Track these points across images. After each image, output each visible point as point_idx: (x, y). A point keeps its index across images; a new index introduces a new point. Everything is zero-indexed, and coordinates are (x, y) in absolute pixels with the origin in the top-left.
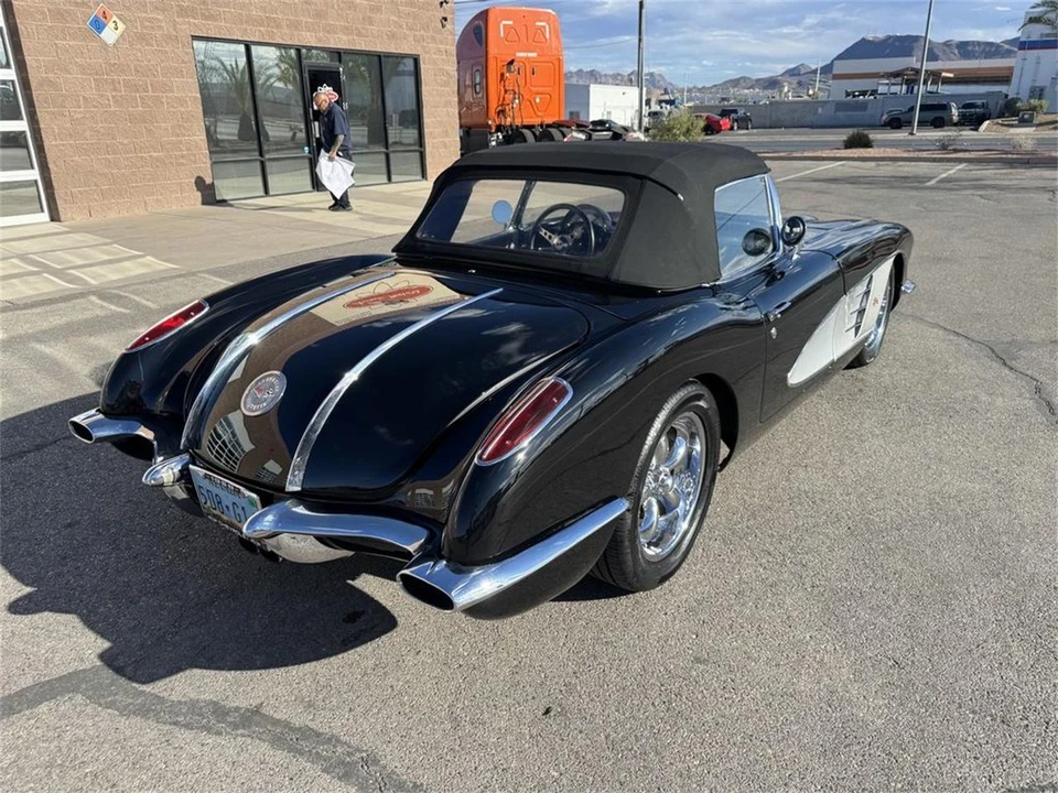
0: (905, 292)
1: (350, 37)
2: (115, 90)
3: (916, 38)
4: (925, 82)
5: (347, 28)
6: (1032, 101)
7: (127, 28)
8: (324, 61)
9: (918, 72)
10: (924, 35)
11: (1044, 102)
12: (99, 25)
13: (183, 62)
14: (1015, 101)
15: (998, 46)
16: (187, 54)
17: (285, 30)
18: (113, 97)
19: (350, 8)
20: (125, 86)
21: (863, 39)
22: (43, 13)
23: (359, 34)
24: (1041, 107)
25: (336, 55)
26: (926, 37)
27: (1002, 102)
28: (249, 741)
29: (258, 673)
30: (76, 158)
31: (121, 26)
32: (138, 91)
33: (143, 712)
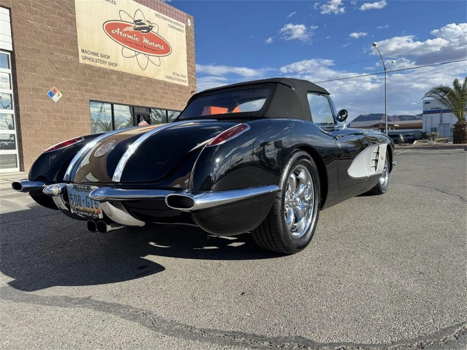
0: (394, 164)
1: (155, 103)
2: (55, 119)
3: (382, 115)
4: (388, 129)
5: (153, 100)
6: (432, 133)
7: (63, 96)
8: (143, 111)
9: (384, 125)
10: (385, 113)
11: (437, 133)
12: (52, 94)
13: (85, 109)
14: (425, 133)
15: (414, 116)
16: (87, 106)
17: (128, 99)
18: (54, 122)
19: (155, 92)
20: (60, 118)
21: (361, 115)
22: (29, 89)
23: (158, 102)
24: (437, 135)
25: (148, 110)
26: (386, 114)
27: (420, 134)
28: (82, 308)
29: (91, 286)
30: (35, 146)
31: (61, 95)
32: (65, 120)
33: (27, 301)
